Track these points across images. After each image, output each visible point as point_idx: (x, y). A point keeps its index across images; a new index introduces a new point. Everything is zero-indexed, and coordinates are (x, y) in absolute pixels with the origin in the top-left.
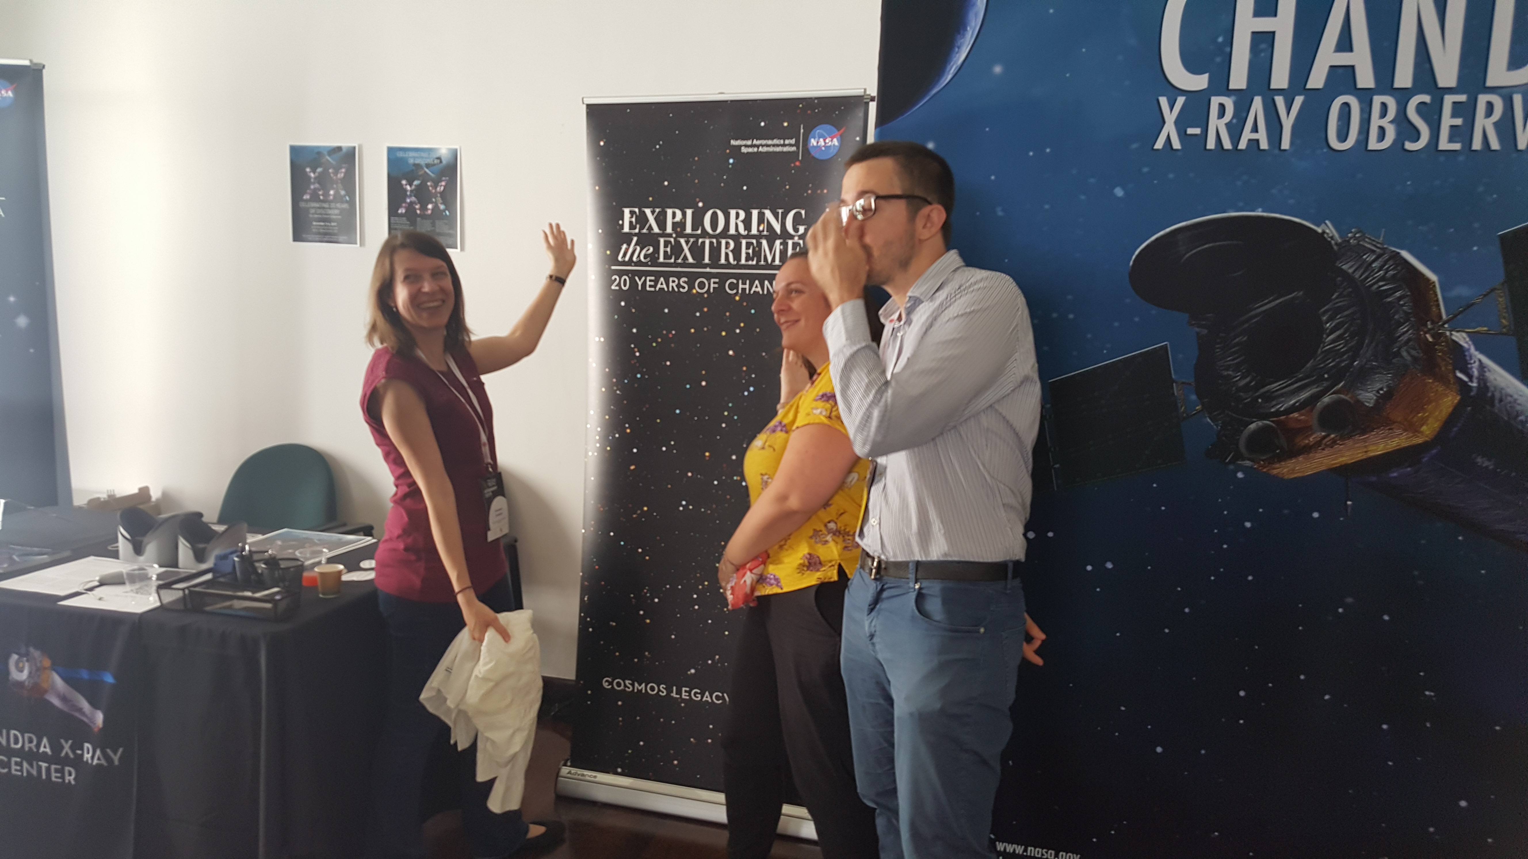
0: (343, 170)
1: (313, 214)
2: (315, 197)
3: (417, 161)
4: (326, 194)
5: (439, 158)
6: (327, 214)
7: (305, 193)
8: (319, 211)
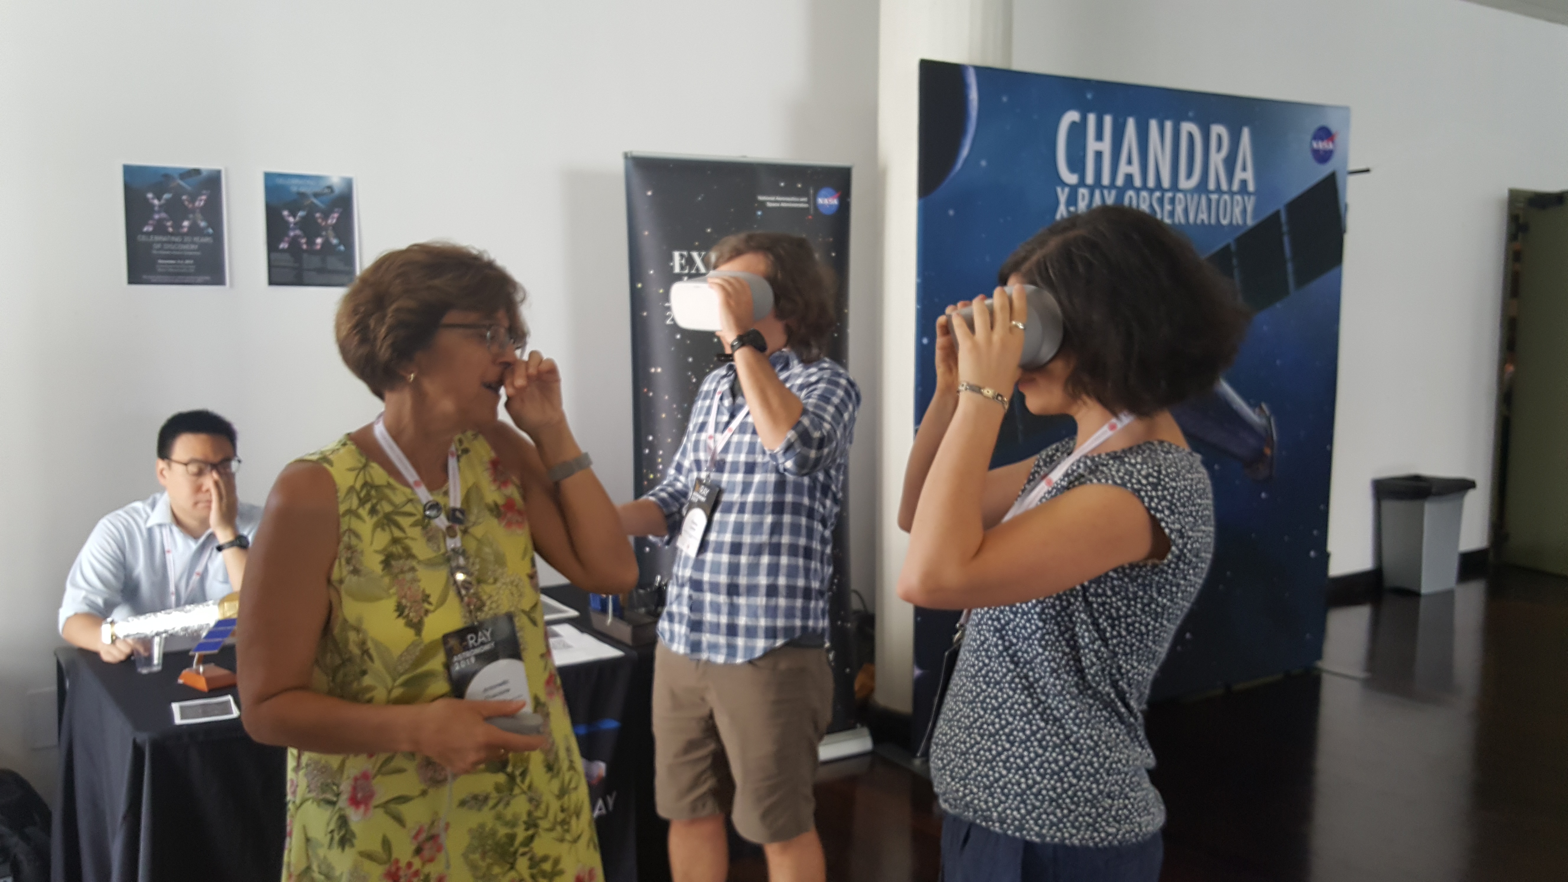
0: (204, 197)
1: (158, 250)
2: (159, 228)
3: (303, 190)
4: (178, 225)
5: (330, 188)
6: (177, 250)
7: (146, 224)
8: (167, 246)
